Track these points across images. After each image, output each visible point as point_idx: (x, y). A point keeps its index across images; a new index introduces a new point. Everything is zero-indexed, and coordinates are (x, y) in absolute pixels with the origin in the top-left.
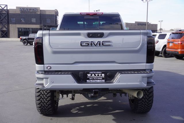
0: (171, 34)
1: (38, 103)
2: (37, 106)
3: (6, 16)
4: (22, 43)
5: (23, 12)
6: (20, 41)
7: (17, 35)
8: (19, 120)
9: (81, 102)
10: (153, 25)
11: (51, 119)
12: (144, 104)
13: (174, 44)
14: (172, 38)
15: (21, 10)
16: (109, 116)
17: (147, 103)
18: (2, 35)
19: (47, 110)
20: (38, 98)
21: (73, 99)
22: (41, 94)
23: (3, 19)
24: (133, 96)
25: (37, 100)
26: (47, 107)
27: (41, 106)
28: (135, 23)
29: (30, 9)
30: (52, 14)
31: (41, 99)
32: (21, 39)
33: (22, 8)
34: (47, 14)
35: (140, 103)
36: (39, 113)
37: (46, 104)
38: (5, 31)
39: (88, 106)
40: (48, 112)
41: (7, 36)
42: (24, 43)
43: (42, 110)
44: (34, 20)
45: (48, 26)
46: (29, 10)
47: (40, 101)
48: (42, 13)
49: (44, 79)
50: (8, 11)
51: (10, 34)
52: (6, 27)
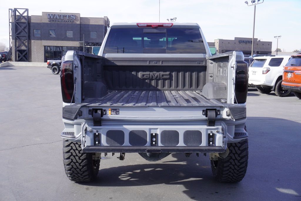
0: (290, 58)
1: (67, 164)
2: (65, 167)
3: (26, 26)
4: (50, 71)
5: (54, 21)
6: (48, 67)
7: (42, 57)
8: (37, 189)
9: (136, 164)
10: (264, 43)
11: (87, 189)
12: (233, 168)
13: (294, 75)
14: (292, 65)
15: (50, 17)
16: (178, 186)
17: (238, 167)
18: (19, 57)
19: (81, 175)
20: (67, 155)
21: (122, 158)
22: (72, 148)
23: (22, 31)
24: (216, 156)
25: (66, 158)
26: (80, 170)
27: (72, 168)
28: (234, 39)
29: (65, 16)
30: (100, 24)
31: (72, 157)
32: (49, 64)
33: (52, 15)
34: (91, 23)
35: (226, 167)
36: (68, 178)
37: (80, 165)
38: (24, 51)
39: (146, 170)
40: (82, 178)
41: (27, 59)
42: (54, 70)
43: (73, 174)
44: (70, 34)
45: (92, 43)
46: (62, 18)
47: (70, 160)
48: (83, 23)
49: (75, 126)
50: (29, 18)
51: (32, 56)
52: (26, 44)
